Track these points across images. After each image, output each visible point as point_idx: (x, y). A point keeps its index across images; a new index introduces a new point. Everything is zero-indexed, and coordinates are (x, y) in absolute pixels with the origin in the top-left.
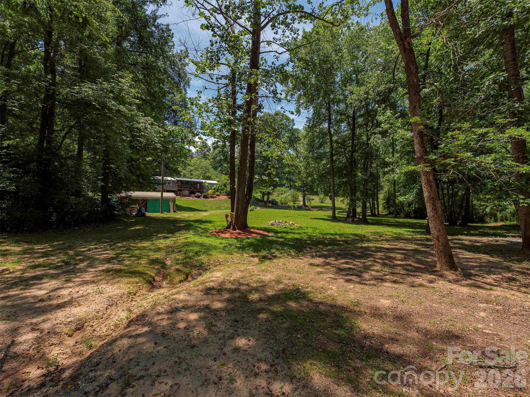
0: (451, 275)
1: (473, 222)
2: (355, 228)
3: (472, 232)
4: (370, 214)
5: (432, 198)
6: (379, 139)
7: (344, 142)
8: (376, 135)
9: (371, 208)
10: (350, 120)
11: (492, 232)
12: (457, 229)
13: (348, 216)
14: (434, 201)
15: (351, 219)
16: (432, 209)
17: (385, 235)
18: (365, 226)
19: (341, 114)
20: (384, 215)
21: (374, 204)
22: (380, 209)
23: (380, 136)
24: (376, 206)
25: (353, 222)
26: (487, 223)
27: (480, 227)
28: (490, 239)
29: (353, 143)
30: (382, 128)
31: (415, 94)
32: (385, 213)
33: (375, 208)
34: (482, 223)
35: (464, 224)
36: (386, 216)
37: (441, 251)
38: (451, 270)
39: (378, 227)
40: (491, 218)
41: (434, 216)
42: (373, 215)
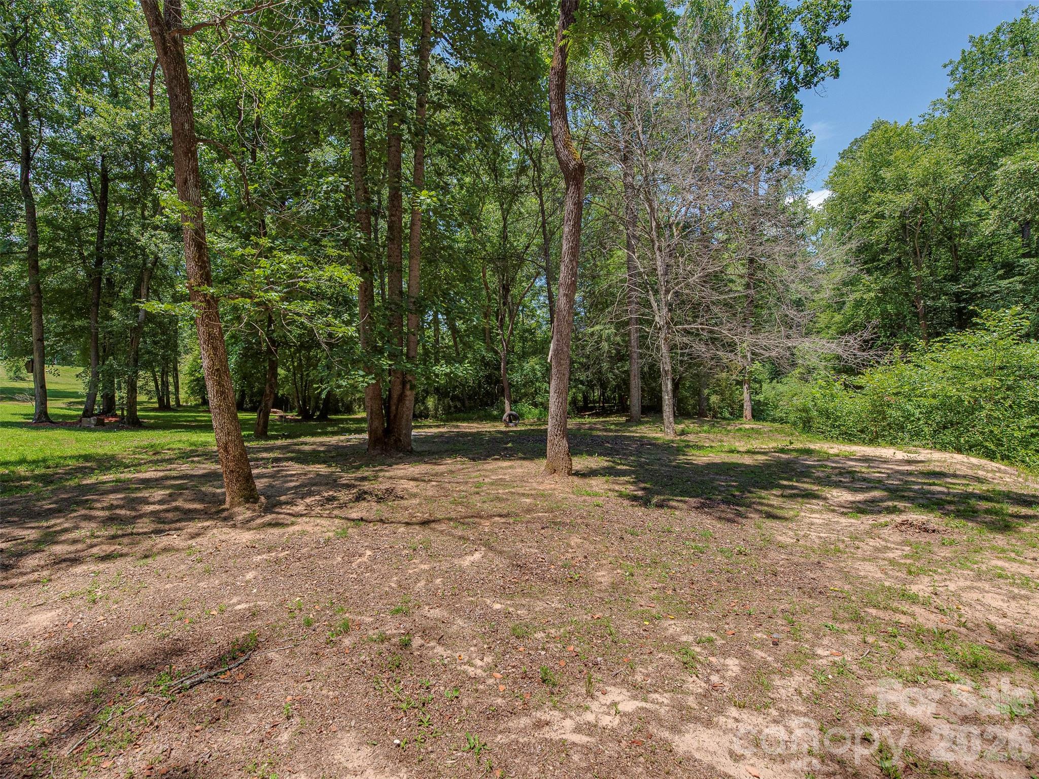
0: (243, 513)
1: (337, 412)
2: (100, 440)
3: (329, 429)
4: (157, 405)
5: (218, 370)
6: (163, 241)
7: (77, 229)
8: (158, 232)
9: (158, 394)
10: (96, 177)
11: (354, 426)
12: (310, 426)
13: (88, 413)
14: (220, 377)
15: (93, 420)
16: (217, 392)
17: (169, 449)
18: (131, 433)
19: (67, 156)
20: (191, 407)
21: (165, 384)
22: (182, 395)
23: (166, 235)
24: (172, 389)
25: (100, 425)
26: (354, 413)
27: (342, 421)
28: (342, 438)
29: (101, 236)
30: (167, 217)
31: (186, 154)
32: (194, 403)
33: (168, 392)
34: (350, 414)
35: (323, 417)
36: (195, 408)
37: (232, 471)
38: (247, 501)
39: (162, 432)
40: (360, 406)
41: (220, 406)
42: (164, 406)
